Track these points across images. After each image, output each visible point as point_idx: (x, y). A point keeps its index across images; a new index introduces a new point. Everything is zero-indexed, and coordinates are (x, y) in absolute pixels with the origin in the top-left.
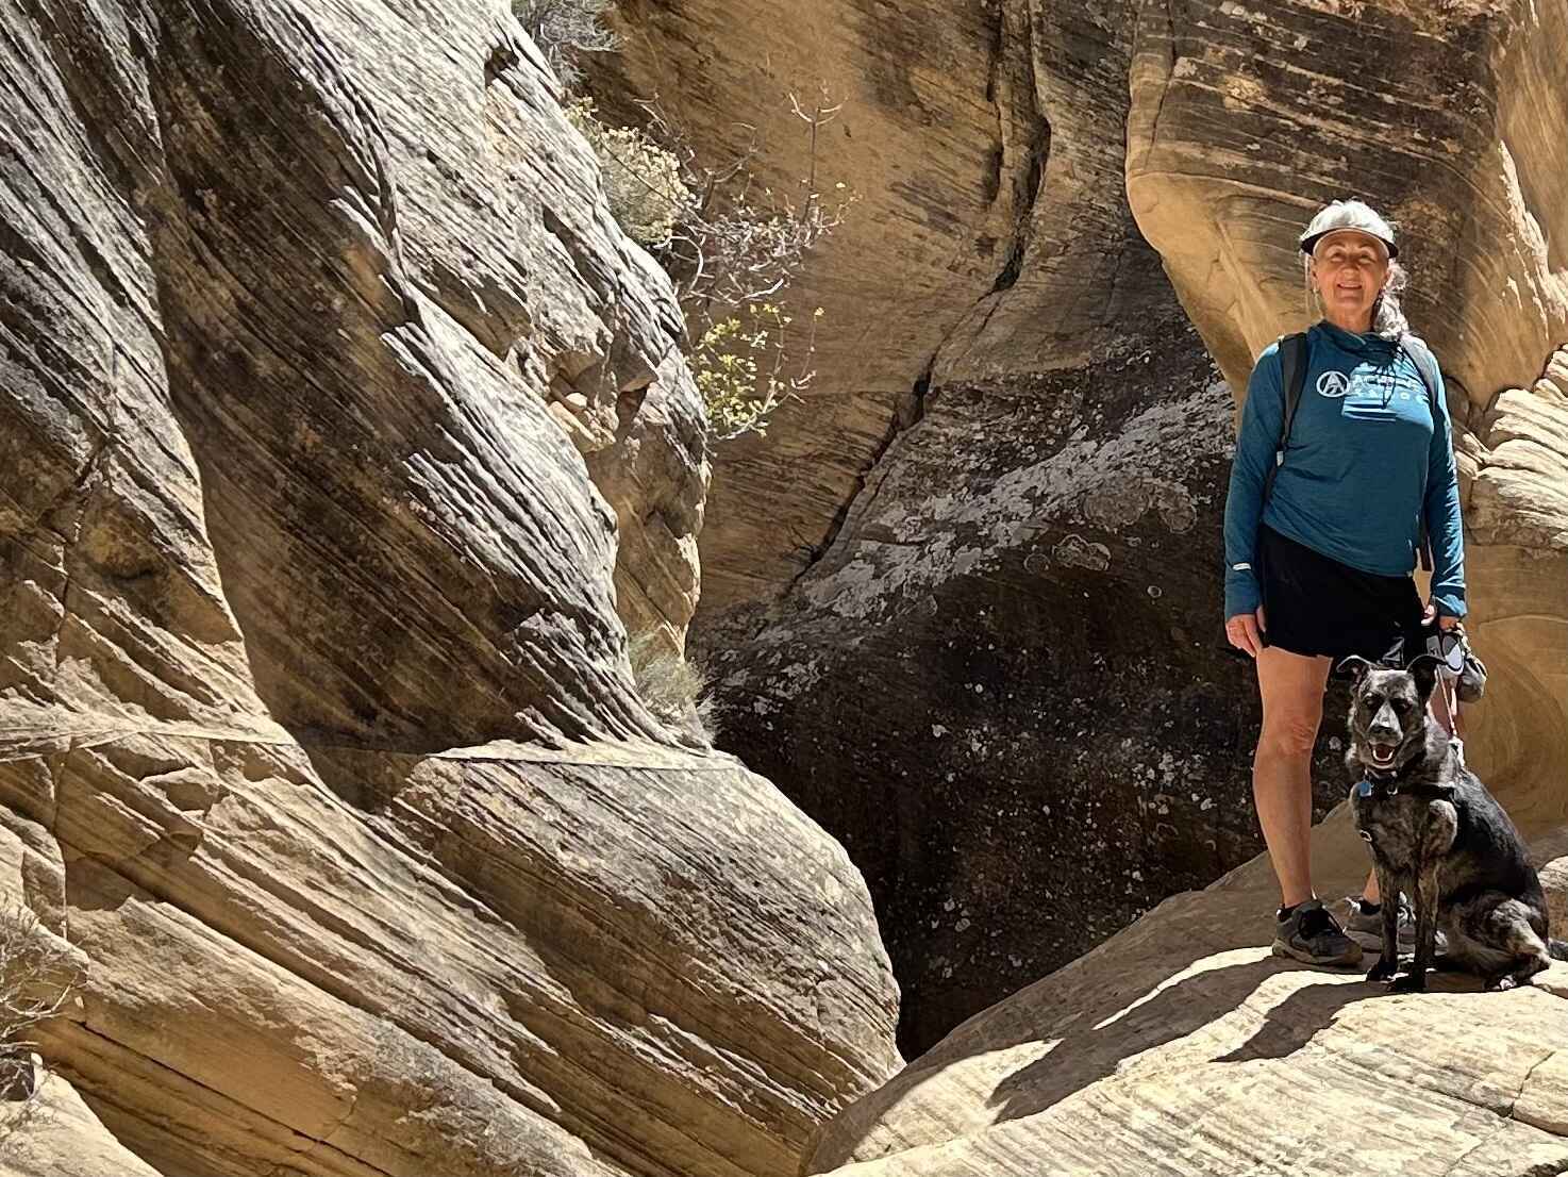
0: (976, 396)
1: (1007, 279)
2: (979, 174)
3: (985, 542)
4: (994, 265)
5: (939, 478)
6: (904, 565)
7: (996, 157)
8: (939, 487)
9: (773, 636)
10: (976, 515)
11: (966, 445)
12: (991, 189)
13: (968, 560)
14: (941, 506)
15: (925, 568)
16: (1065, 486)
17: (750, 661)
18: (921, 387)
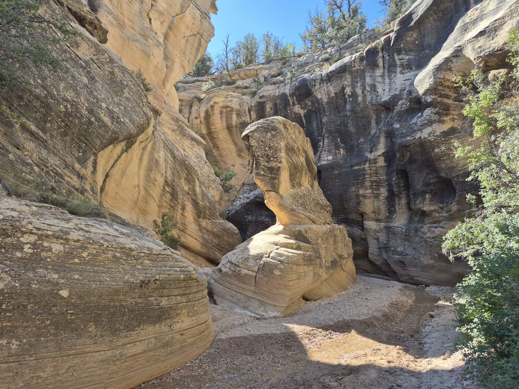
0: (248, 184)
1: (251, 173)
2: (248, 163)
3: (250, 199)
4: (250, 171)
5: (245, 192)
6: (242, 201)
7: (249, 161)
8: (245, 193)
9: (231, 208)
10: (249, 196)
11: (248, 189)
12: (249, 164)
13: (248, 200)
14: (245, 195)
15: (244, 201)
16: (257, 193)
17: (228, 210)
18: (243, 184)
